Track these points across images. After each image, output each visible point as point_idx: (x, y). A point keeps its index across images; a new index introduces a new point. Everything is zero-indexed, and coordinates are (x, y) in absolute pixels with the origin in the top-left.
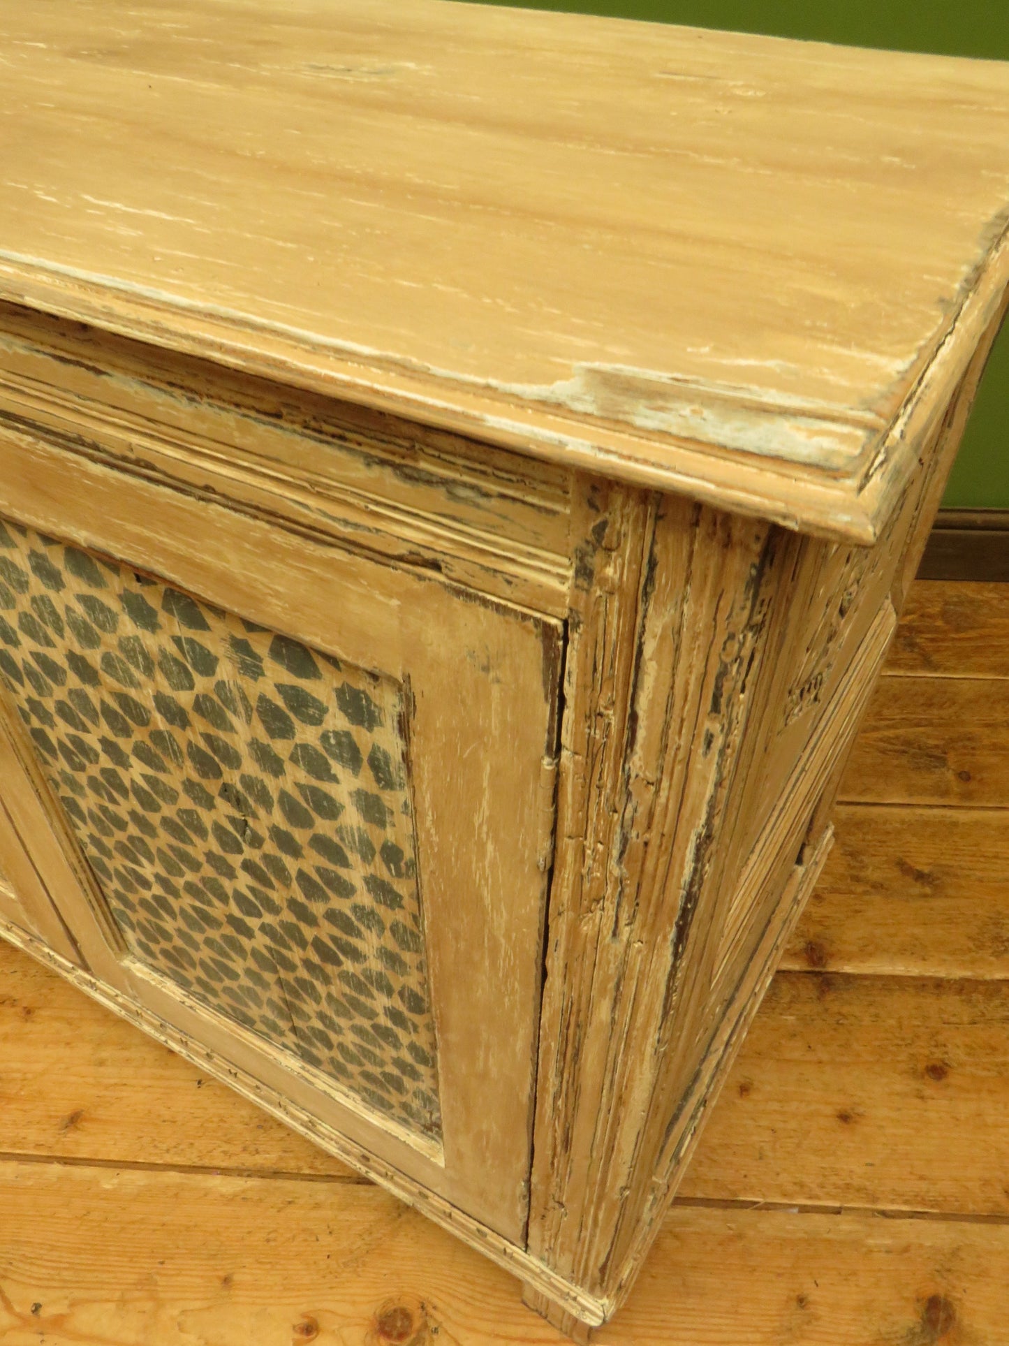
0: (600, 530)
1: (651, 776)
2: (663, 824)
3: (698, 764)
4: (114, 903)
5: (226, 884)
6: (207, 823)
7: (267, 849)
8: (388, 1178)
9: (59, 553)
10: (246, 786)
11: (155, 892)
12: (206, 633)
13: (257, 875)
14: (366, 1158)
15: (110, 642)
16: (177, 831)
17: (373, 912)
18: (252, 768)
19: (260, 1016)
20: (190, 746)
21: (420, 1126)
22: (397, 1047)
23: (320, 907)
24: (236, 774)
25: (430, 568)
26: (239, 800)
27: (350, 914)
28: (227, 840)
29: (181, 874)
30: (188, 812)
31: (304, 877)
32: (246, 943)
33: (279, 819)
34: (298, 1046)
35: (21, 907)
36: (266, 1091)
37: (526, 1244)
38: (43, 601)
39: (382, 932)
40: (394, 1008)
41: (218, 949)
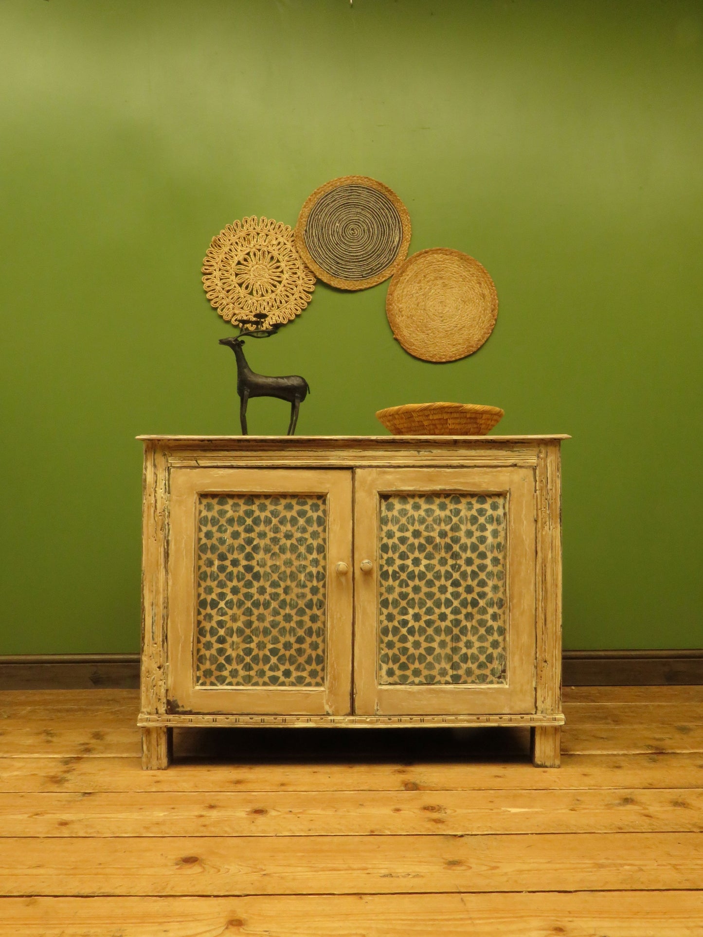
1: (551, 488)
2: (554, 497)
4: (383, 652)
5: (443, 597)
6: (443, 573)
7: (462, 569)
8: (488, 721)
9: (423, 499)
10: (461, 548)
11: (410, 625)
12: (460, 504)
13: (456, 584)
14: (478, 719)
15: (430, 520)
16: (430, 584)
17: (492, 572)
18: (464, 540)
19: (439, 670)
20: (445, 544)
21: (497, 679)
22: (493, 634)
23: (476, 582)
24: (458, 545)
25: (515, 465)
26: (456, 556)
27: (485, 578)
28: (448, 575)
29: (425, 606)
30: (437, 572)
31: (473, 572)
32: (443, 625)
33: (469, 554)
34: (452, 677)
35: (327, 692)
36: (436, 718)
37: (536, 707)
38: (411, 516)
39: (494, 578)
40: (494, 612)
41: (430, 639)
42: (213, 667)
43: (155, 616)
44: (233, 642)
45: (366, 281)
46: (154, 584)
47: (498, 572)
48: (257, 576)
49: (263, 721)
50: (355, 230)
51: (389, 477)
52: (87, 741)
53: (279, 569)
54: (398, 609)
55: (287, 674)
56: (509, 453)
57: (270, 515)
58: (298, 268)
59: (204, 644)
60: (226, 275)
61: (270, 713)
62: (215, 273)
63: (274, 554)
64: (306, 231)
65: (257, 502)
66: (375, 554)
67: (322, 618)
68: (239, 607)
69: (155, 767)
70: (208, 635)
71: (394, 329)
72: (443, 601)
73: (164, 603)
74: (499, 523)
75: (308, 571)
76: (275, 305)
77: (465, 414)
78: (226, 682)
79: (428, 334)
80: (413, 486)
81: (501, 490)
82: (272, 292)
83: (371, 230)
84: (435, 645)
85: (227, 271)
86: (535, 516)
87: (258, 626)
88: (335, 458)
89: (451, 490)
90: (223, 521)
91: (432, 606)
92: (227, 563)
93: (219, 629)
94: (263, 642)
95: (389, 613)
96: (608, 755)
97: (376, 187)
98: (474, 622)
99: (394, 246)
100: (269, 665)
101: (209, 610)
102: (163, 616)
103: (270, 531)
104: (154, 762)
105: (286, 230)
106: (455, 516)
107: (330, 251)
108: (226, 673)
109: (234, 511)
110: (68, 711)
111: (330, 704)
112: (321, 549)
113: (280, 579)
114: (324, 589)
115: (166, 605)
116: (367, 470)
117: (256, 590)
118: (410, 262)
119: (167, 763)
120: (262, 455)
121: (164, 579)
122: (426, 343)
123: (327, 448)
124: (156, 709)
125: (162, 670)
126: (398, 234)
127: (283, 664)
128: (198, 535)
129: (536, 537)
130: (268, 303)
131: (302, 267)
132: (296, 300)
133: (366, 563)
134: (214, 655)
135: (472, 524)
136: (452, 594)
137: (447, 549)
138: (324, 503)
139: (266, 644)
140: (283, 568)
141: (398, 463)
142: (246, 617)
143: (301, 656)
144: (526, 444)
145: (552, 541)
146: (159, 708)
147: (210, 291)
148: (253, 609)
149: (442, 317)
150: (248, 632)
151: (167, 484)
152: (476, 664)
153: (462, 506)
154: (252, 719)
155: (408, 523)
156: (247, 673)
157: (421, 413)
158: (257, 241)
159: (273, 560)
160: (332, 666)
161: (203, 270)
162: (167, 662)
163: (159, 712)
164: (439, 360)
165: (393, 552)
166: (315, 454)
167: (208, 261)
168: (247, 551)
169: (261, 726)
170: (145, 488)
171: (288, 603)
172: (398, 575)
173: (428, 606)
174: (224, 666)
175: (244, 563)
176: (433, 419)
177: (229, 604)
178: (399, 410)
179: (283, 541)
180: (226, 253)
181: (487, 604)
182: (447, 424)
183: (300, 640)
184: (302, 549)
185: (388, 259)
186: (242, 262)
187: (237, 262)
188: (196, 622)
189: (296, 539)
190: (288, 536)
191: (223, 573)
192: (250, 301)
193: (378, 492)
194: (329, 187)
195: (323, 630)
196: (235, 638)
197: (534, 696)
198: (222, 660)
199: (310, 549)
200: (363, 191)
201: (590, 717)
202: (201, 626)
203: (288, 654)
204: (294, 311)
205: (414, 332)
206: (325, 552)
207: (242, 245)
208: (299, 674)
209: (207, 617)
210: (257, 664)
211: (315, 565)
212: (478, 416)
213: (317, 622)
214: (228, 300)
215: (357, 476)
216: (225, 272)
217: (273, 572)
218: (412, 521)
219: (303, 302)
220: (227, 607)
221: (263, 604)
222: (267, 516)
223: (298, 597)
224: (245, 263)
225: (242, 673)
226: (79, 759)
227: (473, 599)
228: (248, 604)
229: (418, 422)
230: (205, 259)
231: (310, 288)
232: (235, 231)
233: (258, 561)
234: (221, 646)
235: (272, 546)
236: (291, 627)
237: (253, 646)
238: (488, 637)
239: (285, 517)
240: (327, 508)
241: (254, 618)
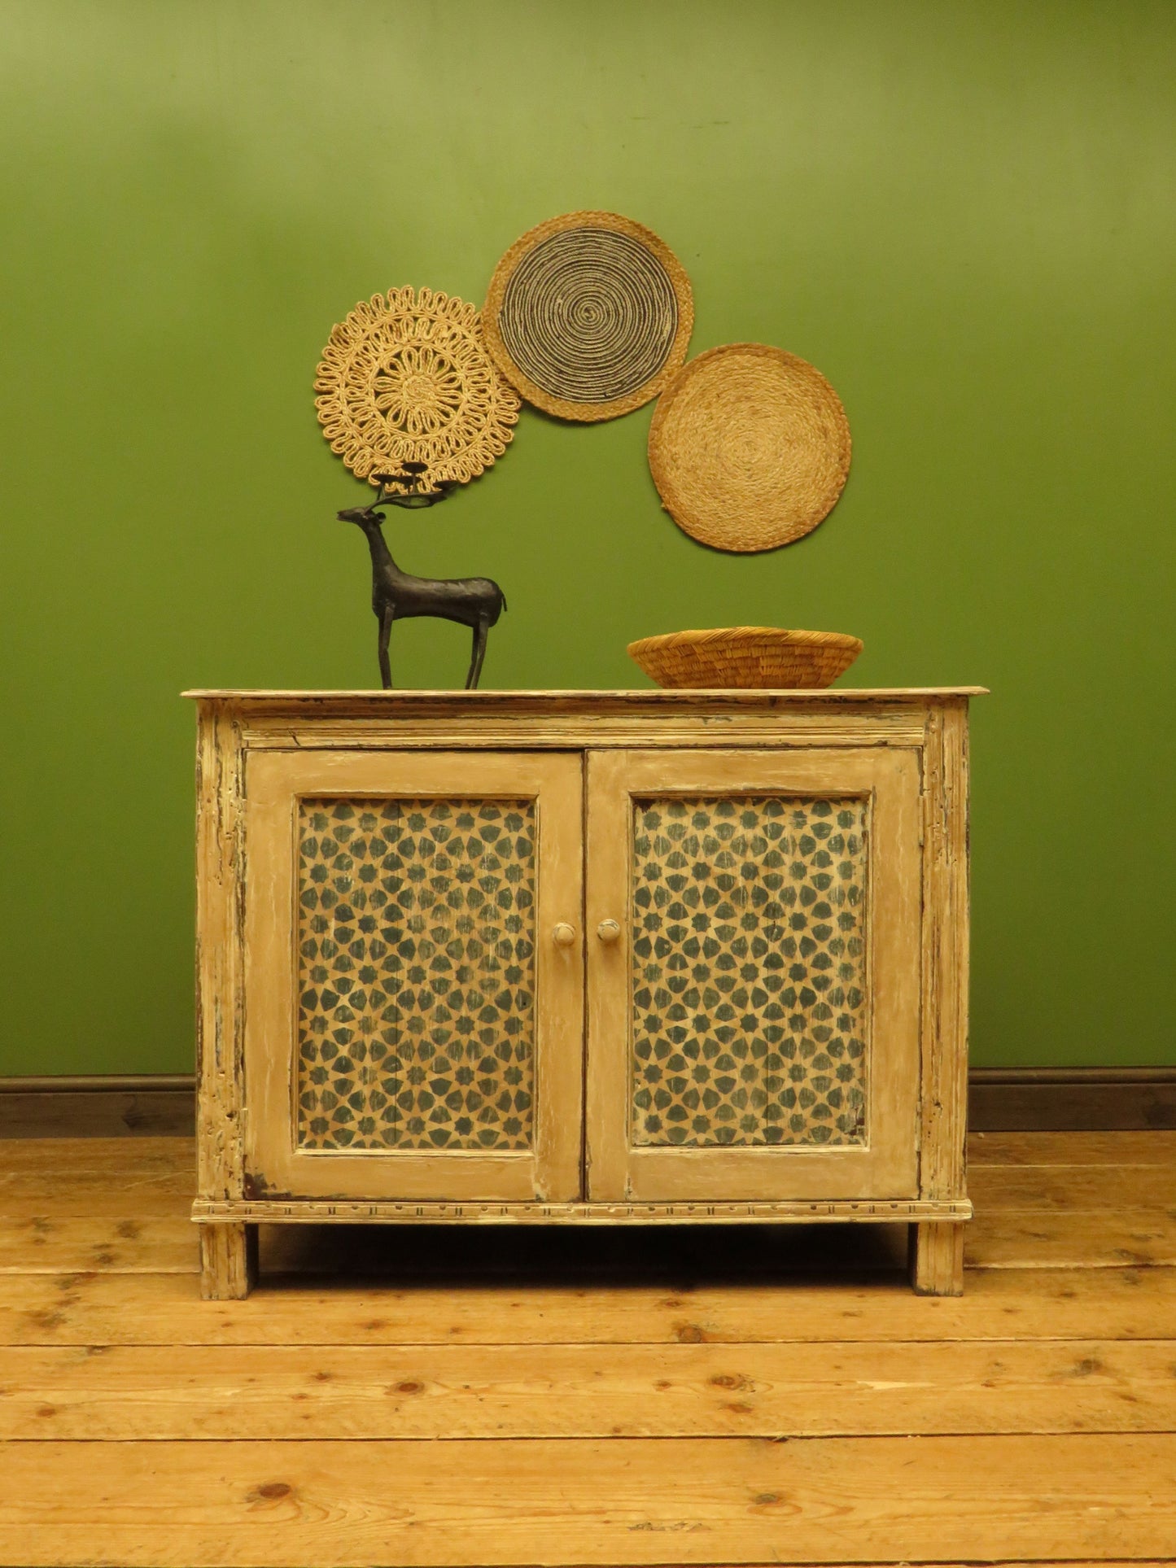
0: (931, 716)
1: (951, 786)
2: (956, 803)
3: (962, 774)
4: (639, 1086)
5: (750, 987)
6: (750, 941)
7: (786, 935)
8: (831, 1211)
9: (713, 807)
10: (782, 896)
11: (688, 1038)
12: (782, 816)
13: (773, 962)
14: (814, 1208)
15: (726, 845)
16: (726, 962)
17: (840, 940)
18: (789, 882)
19: (742, 1120)
20: (754, 889)
21: (848, 1136)
22: (841, 1054)
23: (811, 958)
24: (778, 892)
25: (884, 744)
26: (774, 910)
27: (827, 951)
28: (759, 947)
29: (717, 1002)
30: (739, 941)
31: (805, 941)
32: (750, 1037)
33: (798, 908)
34: (766, 1131)
35: (537, 1160)
36: (737, 1207)
37: (920, 1188)
38: (691, 839)
39: (843, 952)
40: (843, 1014)
41: (725, 1063)
42: (329, 1115)
43: (221, 1022)
44: (365, 1069)
45: (610, 405)
46: (219, 964)
47: (851, 941)
48: (407, 949)
49: (419, 1212)
50: (592, 312)
51: (651, 766)
52: (107, 1242)
53: (448, 935)
54: (668, 1007)
55: (464, 1126)
56: (873, 721)
57: (430, 837)
58: (489, 382)
59: (311, 1072)
60: (358, 394)
61: (433, 1197)
62: (338, 391)
63: (438, 909)
64: (502, 313)
65: (408, 813)
66: (625, 908)
67: (527, 1025)
68: (375, 1006)
69: (226, 1295)
70: (319, 1056)
71: (662, 492)
72: (750, 994)
73: (237, 998)
74: (853, 850)
75: (501, 938)
76: (448, 449)
77: (791, 648)
78: (353, 1142)
79: (724, 502)
80: (694, 782)
81: (857, 790)
82: (442, 424)
83: (621, 311)
84: (735, 1074)
85: (360, 388)
86: (921, 838)
87: (411, 1041)
88: (553, 729)
89: (765, 790)
90: (344, 849)
91: (730, 1003)
92: (353, 924)
93: (340, 1046)
94: (419, 1068)
95: (650, 1016)
96: (1049, 1270)
97: (631, 231)
98: (807, 1033)
99: (662, 340)
100: (431, 1110)
101: (319, 1011)
102: (236, 1022)
103: (432, 865)
104: (224, 1287)
105: (467, 311)
106: (773, 838)
107: (546, 349)
108: (351, 1126)
109: (364, 830)
110: (81, 1179)
111: (542, 1182)
112: (525, 899)
113: (450, 953)
114: (530, 972)
115: (240, 1002)
116: (609, 753)
117: (406, 975)
118: (692, 369)
119: (246, 1287)
120: (415, 726)
121: (238, 955)
122: (719, 517)
123: (536, 713)
124: (226, 1190)
125: (235, 1120)
126: (669, 318)
127: (457, 1109)
128: (299, 874)
129: (922, 876)
130: (435, 446)
131: (495, 379)
132: (485, 439)
133: (607, 925)
134: (329, 1093)
135: (804, 853)
136: (766, 981)
137: (757, 898)
138: (531, 814)
139: (425, 1072)
140: (455, 935)
141: (668, 740)
142: (387, 1023)
143: (488, 1095)
144: (904, 705)
145: (952, 885)
146: (230, 1189)
147: (330, 424)
148: (400, 1008)
149: (749, 470)
150: (391, 1050)
151: (240, 780)
152: (811, 1109)
153: (786, 820)
154: (400, 1208)
155: (686, 851)
156: (391, 1125)
157: (710, 648)
158: (414, 333)
159: (436, 919)
160: (547, 1113)
161: (316, 385)
162: (244, 1106)
163: (232, 1195)
164: (744, 548)
165: (657, 903)
166: (515, 723)
167: (325, 369)
168: (388, 903)
169: (417, 1222)
170: (200, 787)
171: (465, 998)
172: (666, 946)
173: (721, 1002)
174: (349, 1111)
175: (383, 924)
176: (731, 659)
177: (358, 1000)
178: (670, 641)
179: (456, 884)
180: (357, 354)
181: (831, 1000)
182: (757, 667)
183: (487, 1066)
184: (491, 899)
185: (652, 365)
186: (388, 371)
187: (377, 370)
188: (296, 1033)
189: (479, 880)
190: (464, 876)
191: (347, 942)
192: (402, 442)
193: (632, 795)
194: (544, 232)
195: (530, 1048)
196: (368, 1062)
197: (917, 1167)
198: (344, 1101)
199: (504, 900)
200: (606, 238)
201: (1012, 1193)
202: (305, 1041)
203: (465, 1090)
204: (481, 459)
205: (698, 497)
206: (533, 905)
207: (387, 339)
208: (486, 1126)
209: (317, 1025)
210: (410, 1109)
211: (514, 928)
212: (815, 651)
213: (518, 1032)
214: (362, 441)
215: (591, 766)
216: (356, 390)
217: (437, 941)
218: (693, 846)
219: (497, 442)
220: (352, 1005)
221: (419, 999)
222: (425, 840)
223: (483, 987)
224: (392, 372)
225: (382, 1125)
226: (89, 1276)
227: (805, 990)
228: (392, 1000)
229: (705, 663)
230: (320, 365)
231: (511, 417)
232: (374, 313)
233: (409, 921)
234: (342, 1076)
235: (436, 894)
236: (470, 1041)
237: (401, 1075)
238: (833, 1059)
239: (458, 840)
240: (536, 824)
241: (402, 1025)
